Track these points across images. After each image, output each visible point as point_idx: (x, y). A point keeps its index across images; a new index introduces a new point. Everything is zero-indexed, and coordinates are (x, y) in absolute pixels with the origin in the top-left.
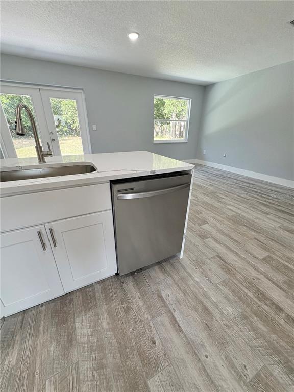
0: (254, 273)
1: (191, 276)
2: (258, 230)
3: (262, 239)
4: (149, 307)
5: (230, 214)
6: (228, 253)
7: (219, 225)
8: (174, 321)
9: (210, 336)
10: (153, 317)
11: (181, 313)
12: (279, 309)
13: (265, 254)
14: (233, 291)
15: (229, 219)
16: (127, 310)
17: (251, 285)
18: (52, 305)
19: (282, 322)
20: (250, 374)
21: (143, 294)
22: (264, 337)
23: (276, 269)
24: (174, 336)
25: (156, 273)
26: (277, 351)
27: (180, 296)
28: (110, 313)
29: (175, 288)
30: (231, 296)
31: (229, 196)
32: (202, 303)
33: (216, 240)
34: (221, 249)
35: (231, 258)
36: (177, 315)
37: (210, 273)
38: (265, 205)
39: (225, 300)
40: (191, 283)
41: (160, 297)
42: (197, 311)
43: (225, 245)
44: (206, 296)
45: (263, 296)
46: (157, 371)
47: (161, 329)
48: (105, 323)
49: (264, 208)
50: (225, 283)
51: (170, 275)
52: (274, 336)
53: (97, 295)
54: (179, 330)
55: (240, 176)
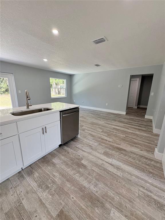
0: (100, 135)
1: (83, 140)
2: (99, 125)
3: (100, 127)
4: (75, 150)
5: (90, 122)
6: (92, 132)
7: (87, 126)
8: (83, 151)
9: (93, 150)
10: (77, 152)
11: (84, 148)
12: (107, 140)
13: (102, 130)
14: (96, 140)
15: (90, 124)
16: (68, 153)
17: (100, 138)
18: (40, 161)
19: (107, 142)
20: (103, 152)
21: (71, 148)
22: (104, 146)
23: (105, 133)
24: (84, 153)
25: (72, 142)
26: (107, 147)
27: (83, 145)
28: (63, 155)
29: (80, 144)
30: (95, 141)
31: (88, 117)
32: (89, 145)
33: (88, 130)
34: (90, 132)
35: (93, 133)
36: (83, 149)
37: (89, 138)
38: (99, 118)
39: (94, 143)
40: (84, 142)
41: (77, 147)
42: (88, 147)
43: (91, 131)
44: (89, 143)
45: (103, 139)
46: (83, 160)
47: (80, 153)
48: (63, 157)
49: (100, 119)
50: (93, 139)
51: (77, 142)
52: (106, 145)
53: (56, 153)
54: (85, 151)
55: (90, 109)
